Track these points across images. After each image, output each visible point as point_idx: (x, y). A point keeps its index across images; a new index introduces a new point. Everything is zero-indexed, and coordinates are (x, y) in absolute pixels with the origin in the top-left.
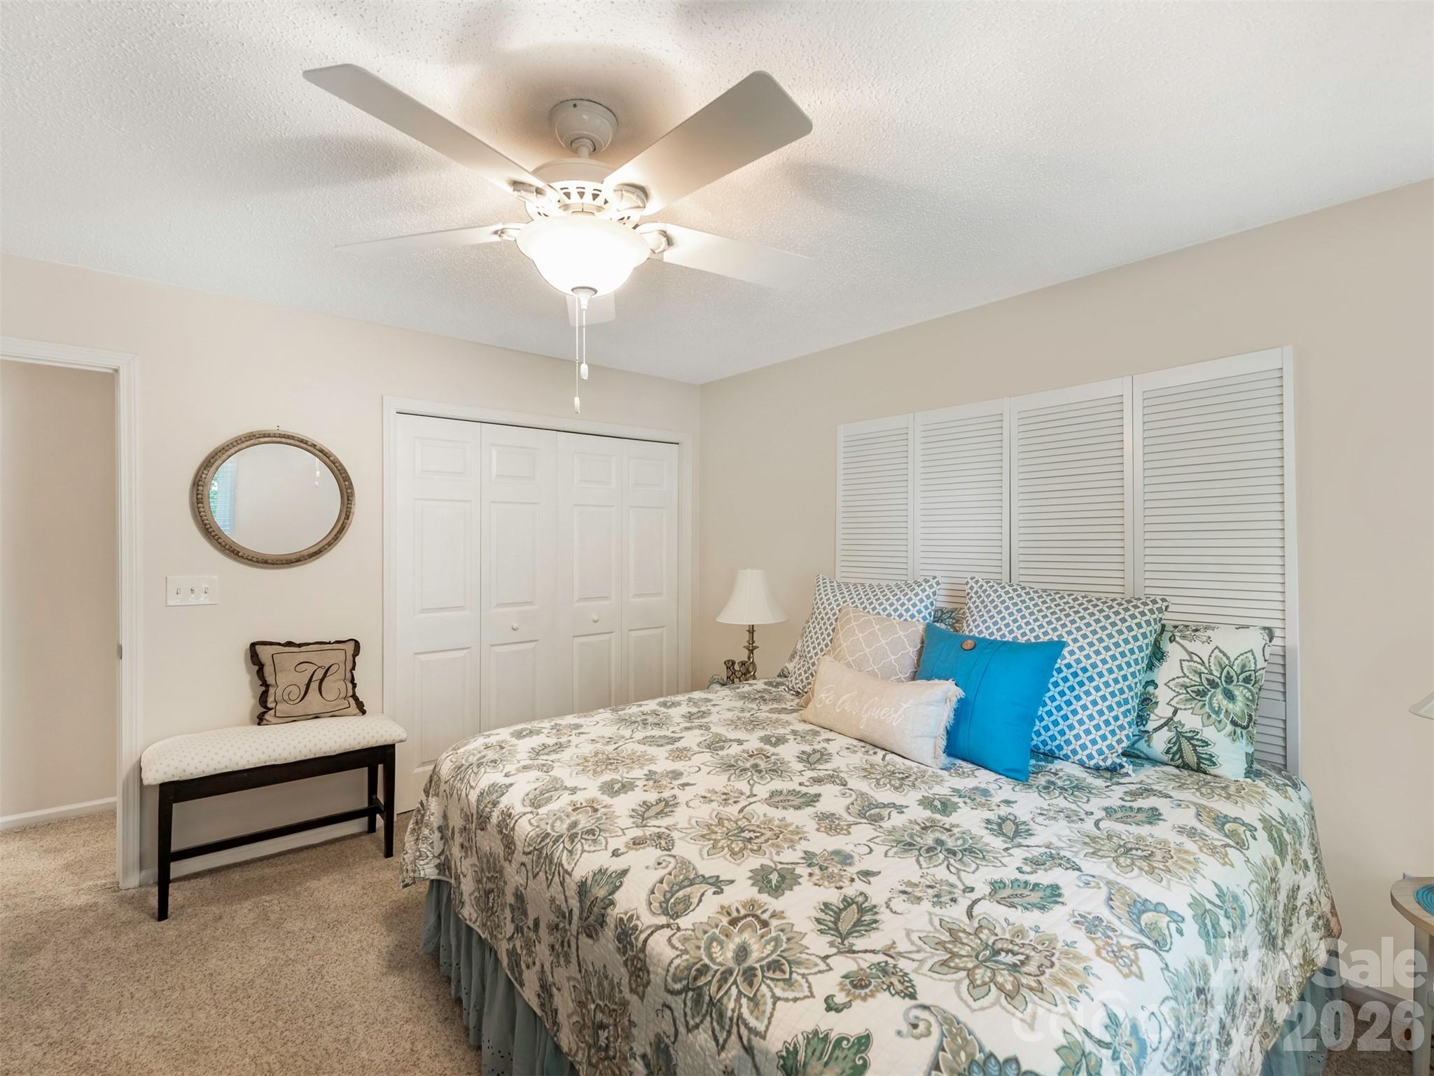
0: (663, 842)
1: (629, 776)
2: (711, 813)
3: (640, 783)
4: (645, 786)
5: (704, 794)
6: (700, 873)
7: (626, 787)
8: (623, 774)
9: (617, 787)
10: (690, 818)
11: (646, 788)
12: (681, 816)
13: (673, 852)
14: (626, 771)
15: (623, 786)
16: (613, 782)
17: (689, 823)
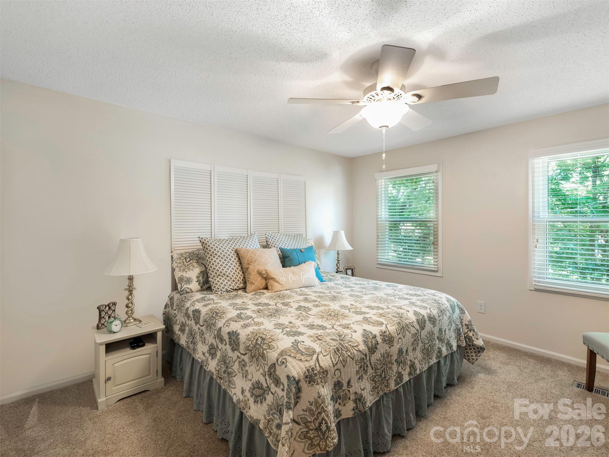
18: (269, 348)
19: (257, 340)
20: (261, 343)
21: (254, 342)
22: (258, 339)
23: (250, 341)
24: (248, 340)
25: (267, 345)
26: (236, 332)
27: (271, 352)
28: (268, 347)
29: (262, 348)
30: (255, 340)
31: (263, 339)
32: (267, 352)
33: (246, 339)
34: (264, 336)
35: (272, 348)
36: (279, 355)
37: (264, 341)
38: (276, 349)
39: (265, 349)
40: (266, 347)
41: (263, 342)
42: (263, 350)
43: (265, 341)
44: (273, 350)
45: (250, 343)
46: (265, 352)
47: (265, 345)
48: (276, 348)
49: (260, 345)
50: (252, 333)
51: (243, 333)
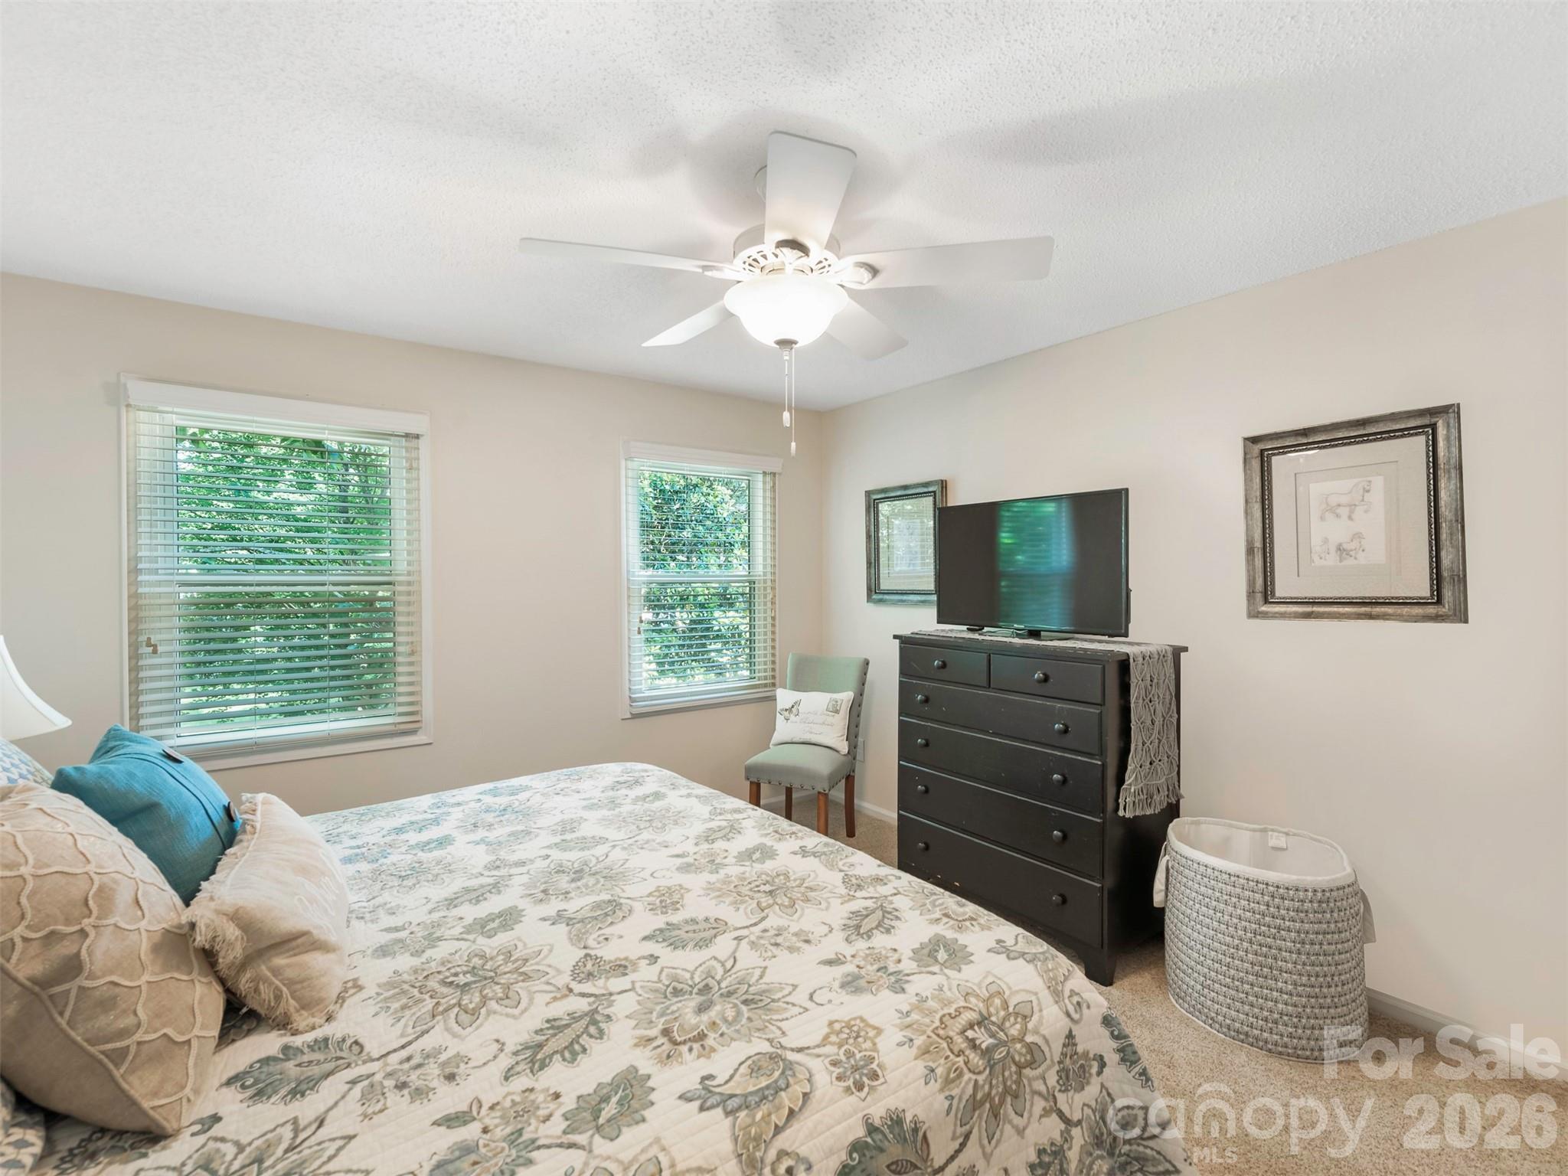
0: (854, 881)
1: (743, 869)
2: (801, 916)
3: (730, 860)
4: (726, 857)
5: (805, 946)
6: (817, 859)
7: (747, 855)
8: (752, 870)
9: (757, 855)
10: (827, 909)
11: (726, 854)
12: (839, 913)
13: (843, 874)
14: (747, 875)
15: (750, 857)
16: (761, 861)
17: (829, 903)
18: (1025, 1017)
19: (973, 1044)
20: (993, 1035)
21: (975, 1058)
22: (973, 1040)
23: (960, 1075)
24: (953, 1081)
25: (1012, 1019)
26: (872, 1129)
27: (1041, 1017)
28: (1019, 1020)
29: (1014, 1040)
30: (967, 1052)
31: (982, 1022)
32: (1036, 1032)
33: (942, 1090)
34: (972, 1016)
35: (1030, 1007)
36: (1057, 1002)
37: (994, 1023)
38: (1038, 999)
39: (1024, 1031)
40: (1018, 1026)
41: (994, 1028)
42: (1021, 1040)
43: (993, 1019)
44: (1036, 1009)
45: (970, 1079)
46: (1029, 1039)
47: (1007, 1024)
48: (1033, 998)
49: (1002, 1043)
50: (927, 1052)
51: (902, 1092)
